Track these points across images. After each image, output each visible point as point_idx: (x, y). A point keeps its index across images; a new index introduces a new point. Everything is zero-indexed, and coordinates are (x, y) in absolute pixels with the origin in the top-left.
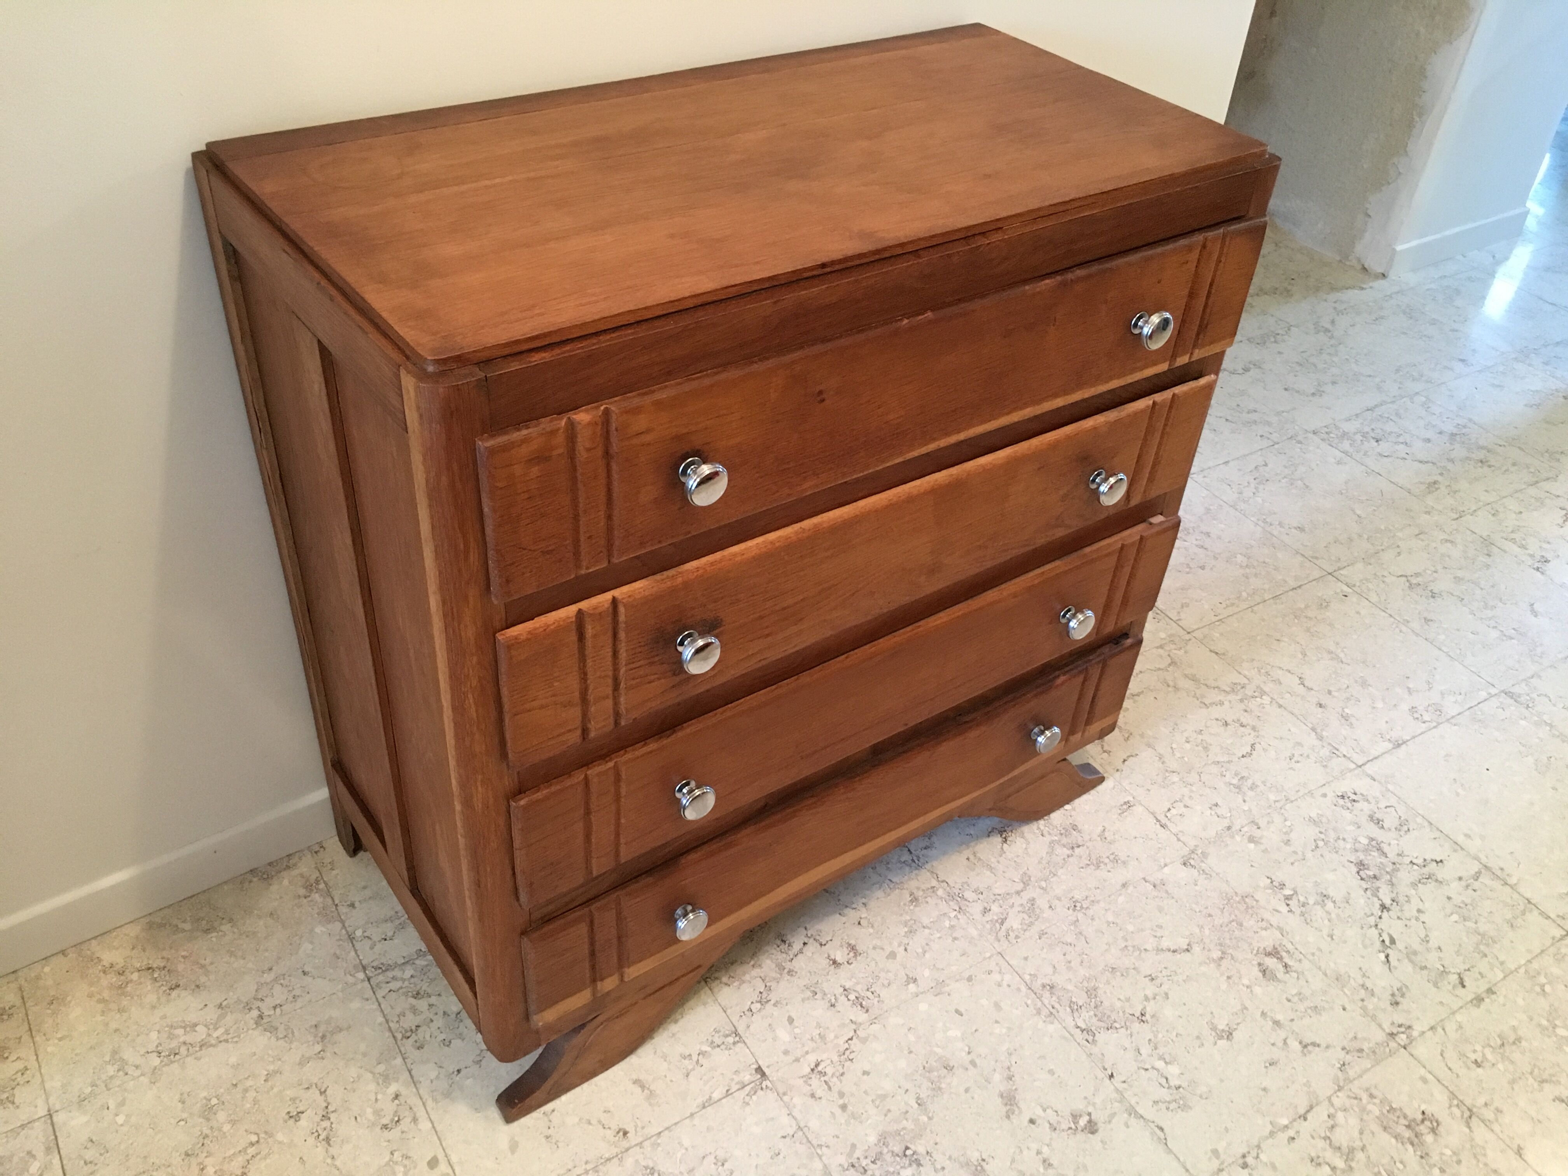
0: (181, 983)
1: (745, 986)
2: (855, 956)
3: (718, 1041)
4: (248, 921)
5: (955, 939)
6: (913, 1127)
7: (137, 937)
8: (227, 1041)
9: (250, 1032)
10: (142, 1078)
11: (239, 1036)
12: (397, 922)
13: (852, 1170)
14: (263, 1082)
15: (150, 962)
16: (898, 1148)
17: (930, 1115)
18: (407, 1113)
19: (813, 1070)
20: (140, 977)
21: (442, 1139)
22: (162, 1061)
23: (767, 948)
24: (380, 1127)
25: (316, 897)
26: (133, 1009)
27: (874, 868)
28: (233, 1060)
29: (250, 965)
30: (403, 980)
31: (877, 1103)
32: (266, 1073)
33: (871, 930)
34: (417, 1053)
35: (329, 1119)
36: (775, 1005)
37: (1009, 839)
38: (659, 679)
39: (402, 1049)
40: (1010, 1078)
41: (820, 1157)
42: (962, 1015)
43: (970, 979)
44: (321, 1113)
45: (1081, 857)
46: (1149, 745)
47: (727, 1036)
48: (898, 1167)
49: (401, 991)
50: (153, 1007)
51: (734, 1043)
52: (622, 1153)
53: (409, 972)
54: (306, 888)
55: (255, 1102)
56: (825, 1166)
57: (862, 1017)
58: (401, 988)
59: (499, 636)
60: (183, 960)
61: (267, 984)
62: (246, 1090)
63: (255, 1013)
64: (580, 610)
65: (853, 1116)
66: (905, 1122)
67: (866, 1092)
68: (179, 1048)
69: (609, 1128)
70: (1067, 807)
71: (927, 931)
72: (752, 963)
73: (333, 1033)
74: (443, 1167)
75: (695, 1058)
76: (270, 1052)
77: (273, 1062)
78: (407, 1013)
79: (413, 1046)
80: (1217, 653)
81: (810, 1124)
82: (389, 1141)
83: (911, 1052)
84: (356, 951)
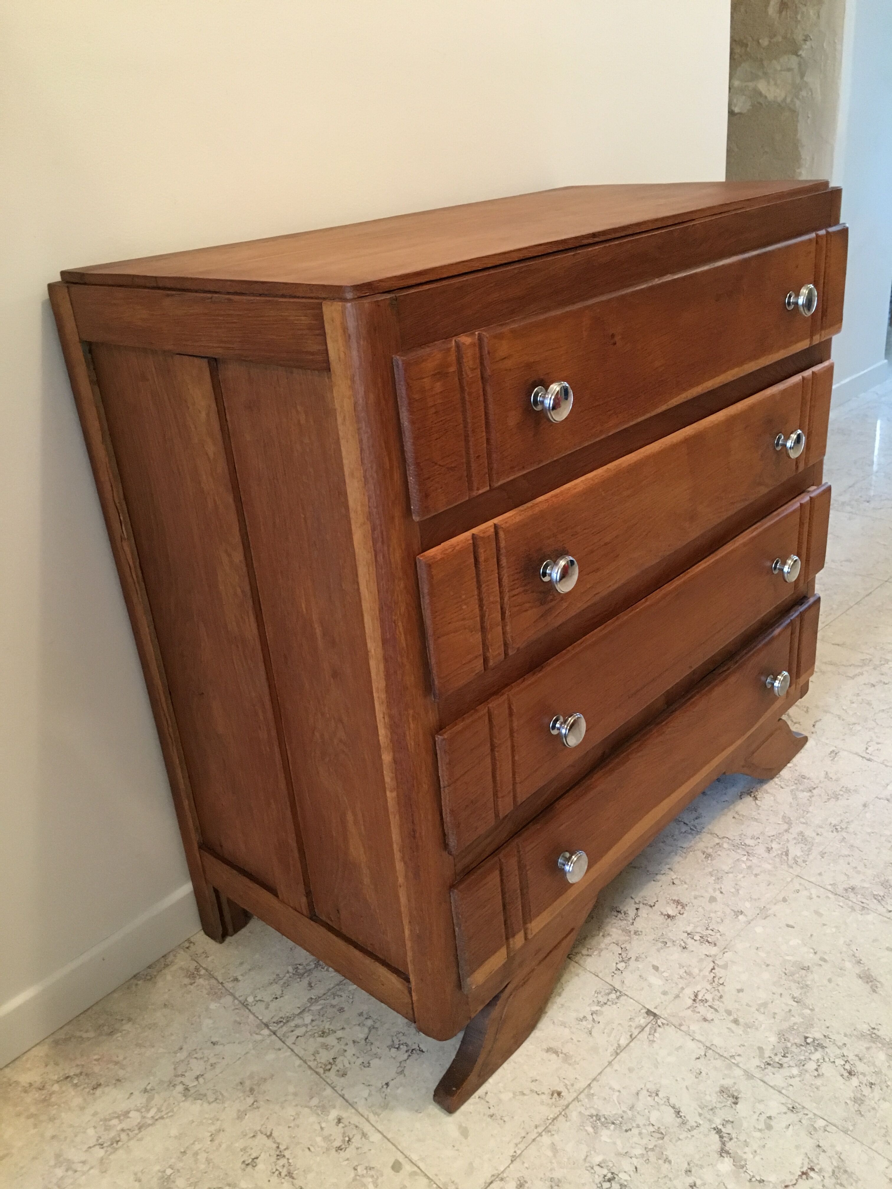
0: (102, 1081)
1: (603, 953)
2: (683, 907)
3: (603, 1000)
4: (146, 1016)
5: (756, 875)
6: (802, 1020)
7: (47, 1055)
8: (162, 1118)
9: (182, 1104)
10: (92, 1171)
11: (172, 1111)
12: (281, 982)
13: (769, 1067)
14: (209, 1143)
15: (66, 1072)
16: (799, 1040)
17: (811, 1007)
18: (355, 1131)
19: (694, 1000)
20: (61, 1087)
21: (397, 1144)
22: (106, 1151)
23: (608, 920)
24: (334, 1150)
25: (201, 981)
26: (63, 1114)
27: (664, 842)
28: (174, 1132)
29: (161, 1050)
30: (306, 1025)
31: (762, 1010)
32: (209, 1134)
33: (686, 886)
34: (342, 1080)
35: (284, 1156)
36: (637, 959)
37: (758, 797)
38: (531, 607)
39: (328, 1080)
40: (859, 962)
41: (737, 1065)
42: (793, 927)
44: (274, 1153)
45: (820, 795)
46: (826, 712)
47: (609, 994)
48: (807, 1054)
49: (307, 1035)
50: (82, 1109)
51: (618, 998)
52: (564, 1110)
53: (308, 1018)
54: (189, 977)
55: (208, 1161)
56: (745, 1071)
57: (713, 950)
58: (307, 1032)
59: (420, 557)
60: (96, 1062)
61: (182, 1061)
62: (196, 1154)
63: (180, 1088)
64: (473, 534)
65: (747, 1026)
66: (793, 1018)
67: (747, 1005)
68: (119, 1136)
69: (543, 1093)
70: (789, 765)
71: (731, 875)
72: (601, 934)
73: (258, 1085)
74: (407, 1168)
75: (590, 1018)
76: (207, 1116)
77: (213, 1124)
78: (321, 1050)
79: (337, 1075)
80: (838, 645)
81: (714, 1043)
82: (348, 1159)
83: (768, 965)
84: (253, 1014)
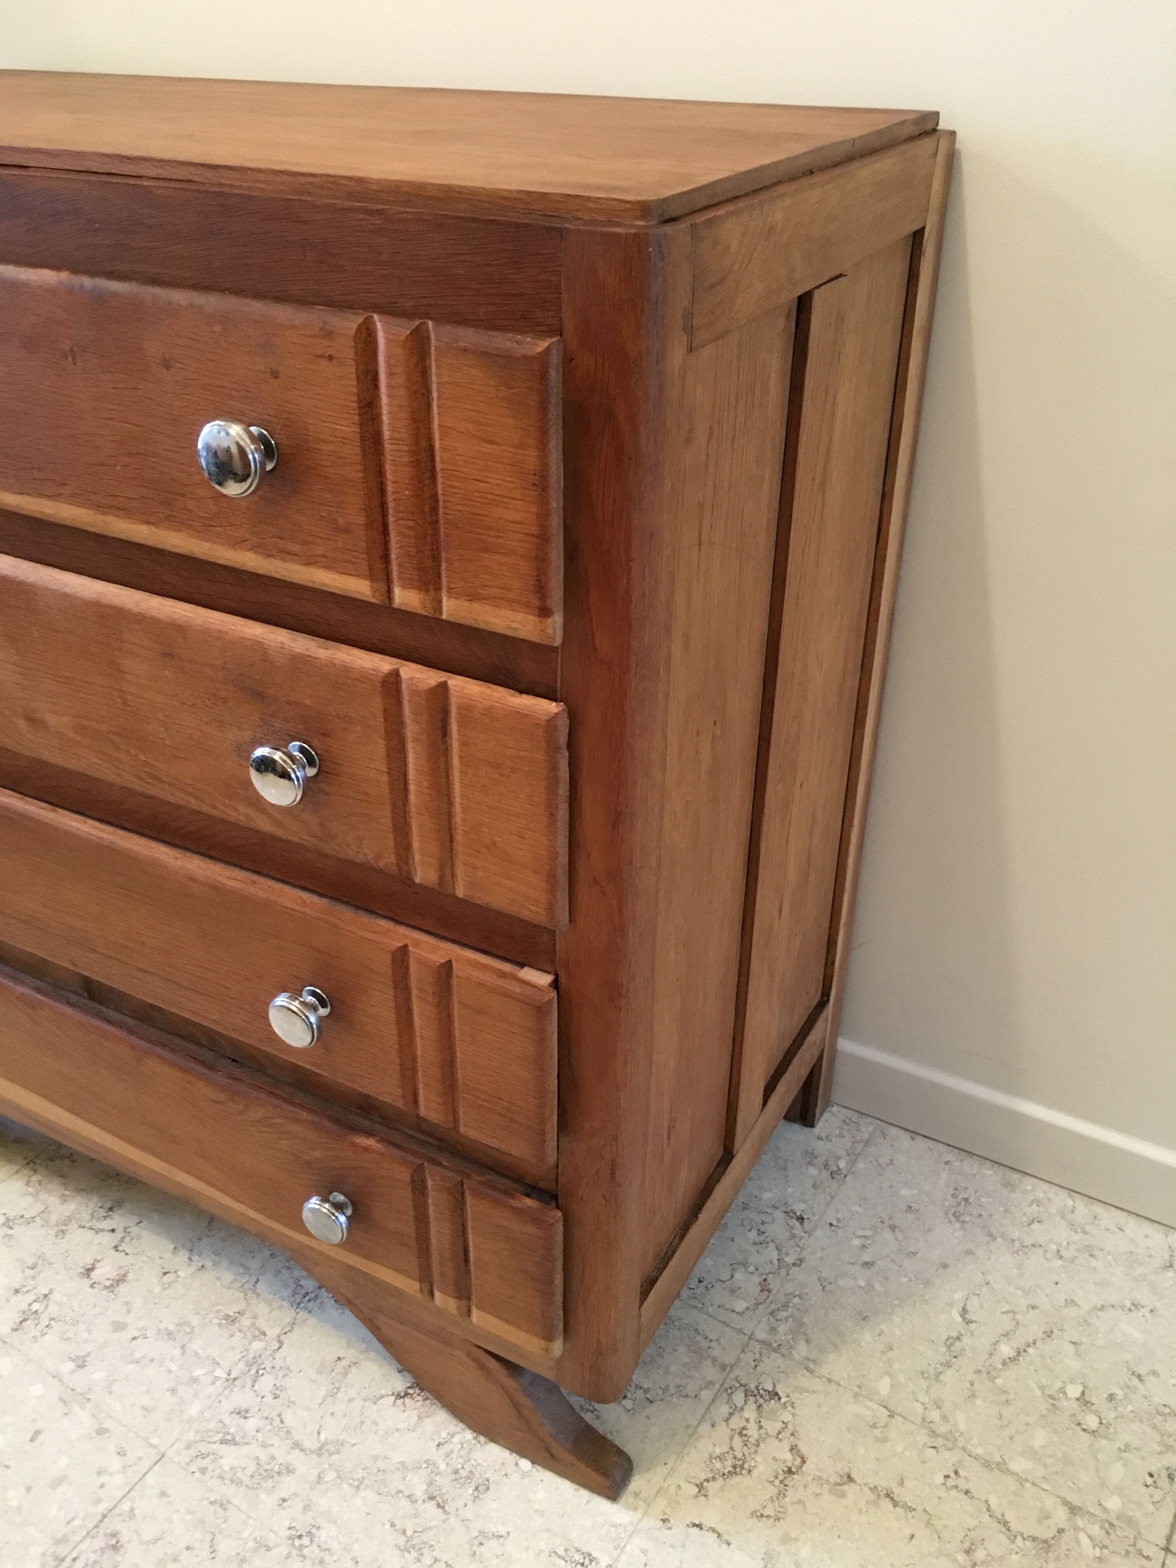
5: (173, 1391)
33: (156, 1290)
37: (408, 1401)
42: (31, 1441)
43: (101, 1431)
71: (176, 1352)
